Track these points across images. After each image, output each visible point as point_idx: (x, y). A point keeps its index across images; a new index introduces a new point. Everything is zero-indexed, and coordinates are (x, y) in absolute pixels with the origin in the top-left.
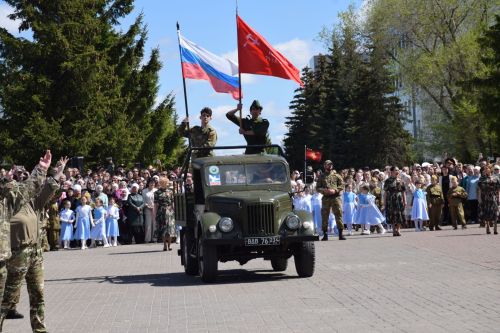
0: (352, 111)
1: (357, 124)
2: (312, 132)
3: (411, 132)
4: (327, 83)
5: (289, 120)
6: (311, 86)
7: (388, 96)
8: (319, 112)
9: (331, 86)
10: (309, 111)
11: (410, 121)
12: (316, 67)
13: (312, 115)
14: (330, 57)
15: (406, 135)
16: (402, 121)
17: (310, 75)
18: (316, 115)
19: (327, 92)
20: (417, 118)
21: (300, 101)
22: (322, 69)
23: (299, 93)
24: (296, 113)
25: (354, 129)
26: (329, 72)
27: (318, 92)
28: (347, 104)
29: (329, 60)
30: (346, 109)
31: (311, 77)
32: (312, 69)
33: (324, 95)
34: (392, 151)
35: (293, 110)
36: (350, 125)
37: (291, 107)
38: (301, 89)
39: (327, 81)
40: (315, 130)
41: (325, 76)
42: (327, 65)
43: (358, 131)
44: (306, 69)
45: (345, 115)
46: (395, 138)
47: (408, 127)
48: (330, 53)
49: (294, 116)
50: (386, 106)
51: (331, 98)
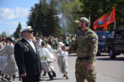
0: (45, 20)
1: (46, 24)
2: (34, 26)
3: (62, 27)
4: (38, 12)
5: (27, 22)
6: (34, 12)
7: (55, 16)
8: (36, 20)
9: (39, 13)
10: (33, 20)
11: (61, 24)
12: (35, 7)
13: (34, 21)
14: (39, 4)
15: (60, 27)
16: (59, 23)
17: (33, 9)
18: (35, 21)
19: (38, 14)
20: (64, 23)
21: (30, 17)
22: (37, 8)
23: (30, 14)
24: (29, 20)
25: (46, 25)
26: (39, 9)
27: (35, 14)
28: (44, 18)
29: (39, 5)
30: (43, 20)
31: (34, 10)
32: (34, 7)
33: (37, 15)
34: (56, 32)
35: (28, 19)
36: (44, 24)
37: (28, 18)
38: (30, 13)
39: (38, 11)
40: (34, 25)
41: (38, 10)
42: (38, 7)
43: (47, 26)
44: (32, 8)
45: (43, 21)
46: (57, 28)
47: (61, 25)
48: (39, 3)
49: (29, 21)
50: (55, 19)
51: (39, 16)
